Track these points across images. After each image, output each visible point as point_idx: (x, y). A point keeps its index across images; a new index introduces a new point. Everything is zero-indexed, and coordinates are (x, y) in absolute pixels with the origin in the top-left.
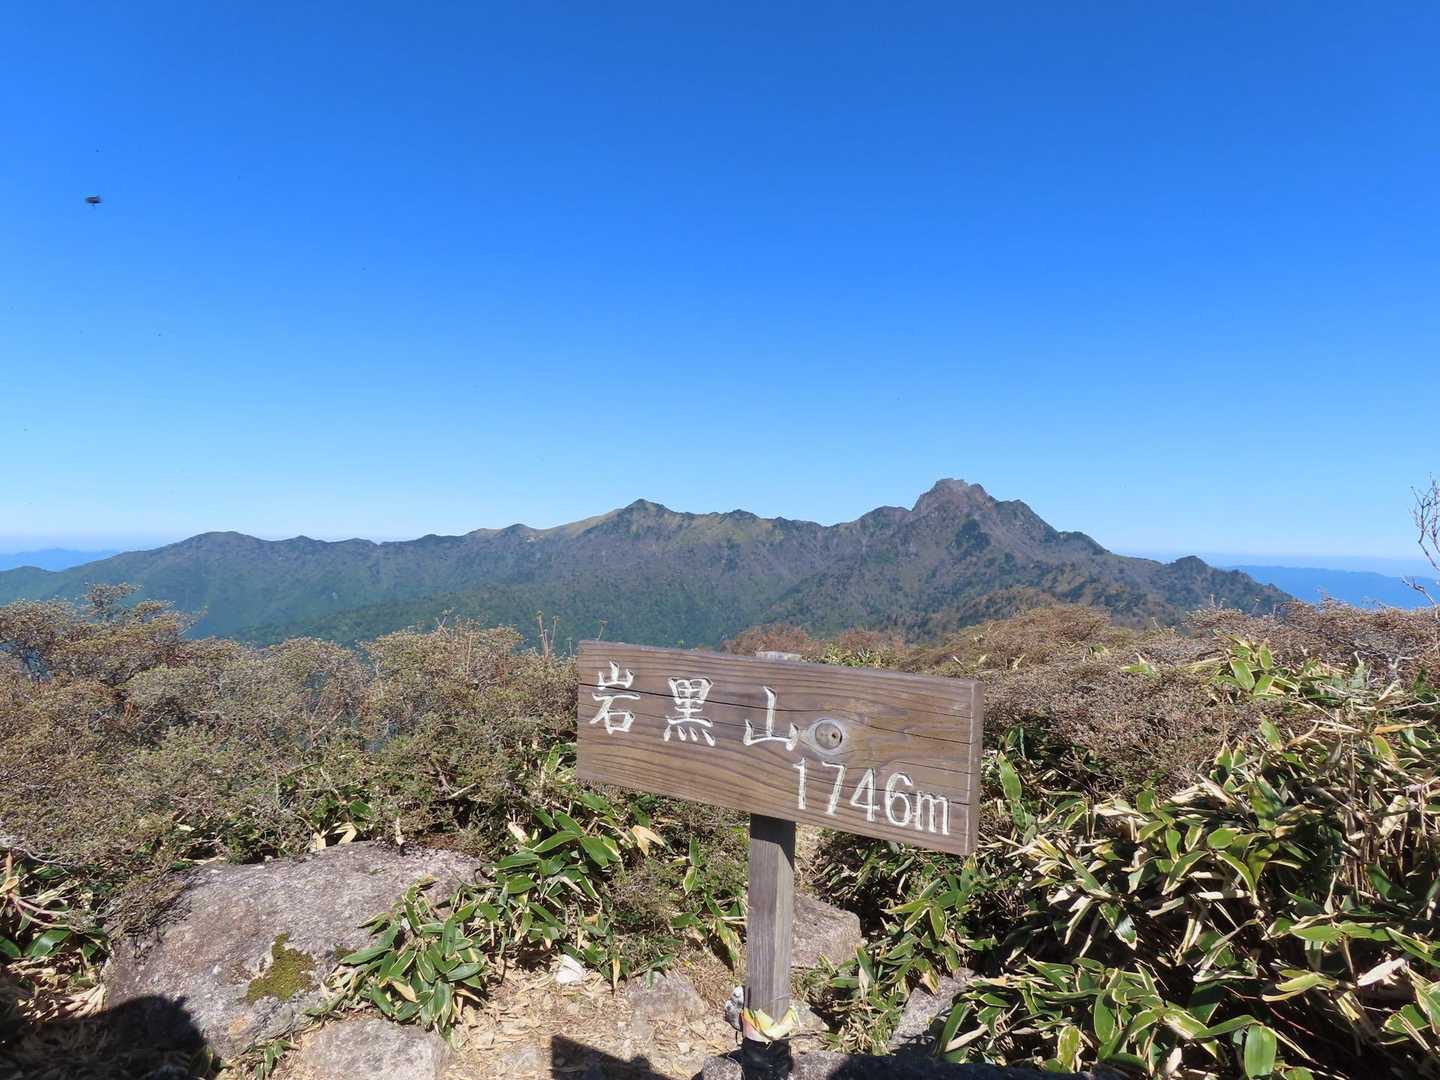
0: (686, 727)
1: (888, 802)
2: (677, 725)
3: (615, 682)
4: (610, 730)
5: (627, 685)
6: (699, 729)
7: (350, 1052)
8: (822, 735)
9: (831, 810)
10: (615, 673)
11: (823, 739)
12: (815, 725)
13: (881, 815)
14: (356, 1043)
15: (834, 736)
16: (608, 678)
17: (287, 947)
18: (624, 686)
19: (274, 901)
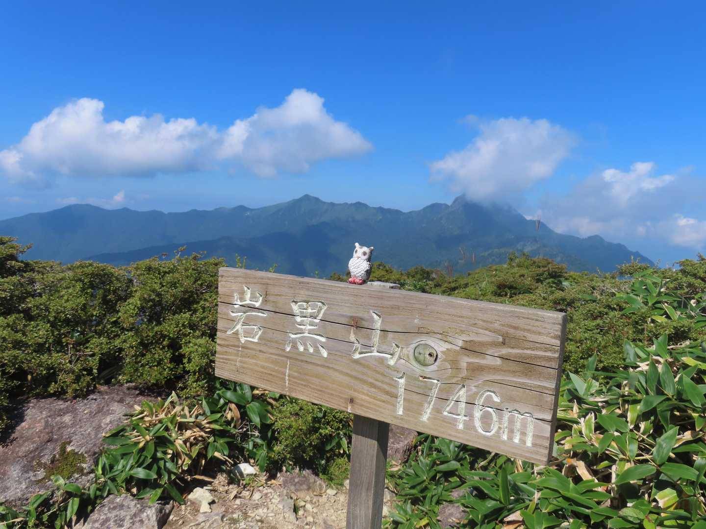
0: (304, 341)
1: (478, 414)
2: (296, 338)
3: (248, 302)
4: (243, 340)
5: (257, 305)
6: (315, 343)
7: (106, 514)
8: (420, 353)
9: (425, 418)
10: (248, 295)
11: (421, 358)
12: (414, 346)
13: (469, 426)
14: (109, 509)
15: (430, 355)
16: (242, 299)
17: (69, 449)
18: (254, 305)
19: (64, 420)
